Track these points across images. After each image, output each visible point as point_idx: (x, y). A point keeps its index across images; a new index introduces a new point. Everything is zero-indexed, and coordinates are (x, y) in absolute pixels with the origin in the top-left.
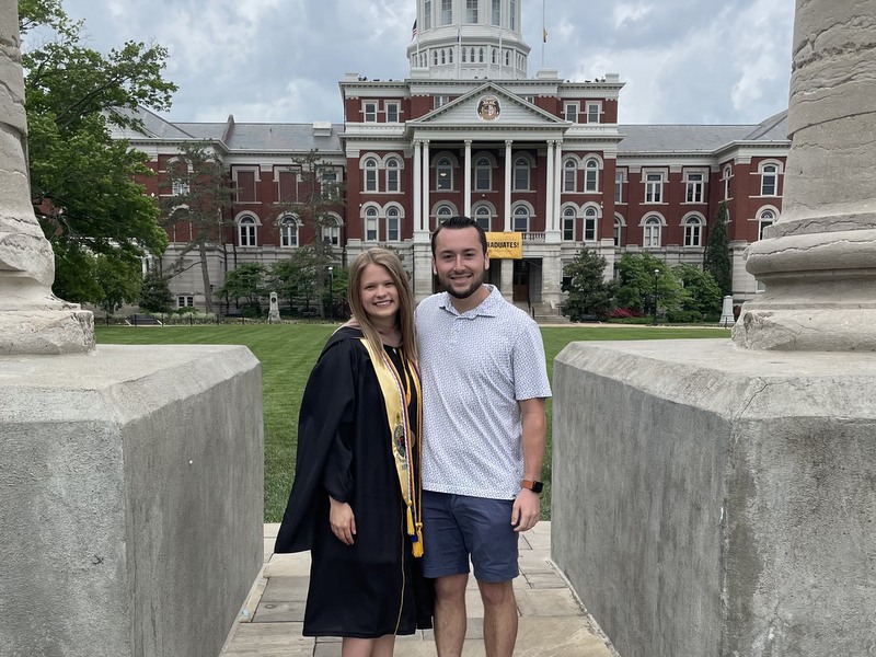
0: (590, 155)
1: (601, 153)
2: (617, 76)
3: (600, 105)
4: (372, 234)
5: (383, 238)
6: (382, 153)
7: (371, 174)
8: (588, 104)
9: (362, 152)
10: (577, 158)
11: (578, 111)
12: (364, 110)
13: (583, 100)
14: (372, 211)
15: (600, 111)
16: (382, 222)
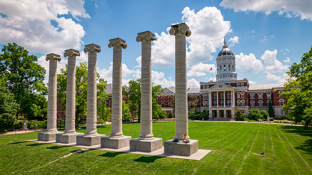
0: (242, 92)
1: (244, 91)
2: (246, 79)
3: (243, 83)
4: (205, 106)
5: (206, 107)
6: (206, 93)
7: (204, 97)
8: (241, 83)
9: (203, 93)
10: (240, 92)
11: (239, 85)
12: (203, 87)
13: (240, 83)
14: (205, 102)
15: (243, 84)
16: (206, 104)
